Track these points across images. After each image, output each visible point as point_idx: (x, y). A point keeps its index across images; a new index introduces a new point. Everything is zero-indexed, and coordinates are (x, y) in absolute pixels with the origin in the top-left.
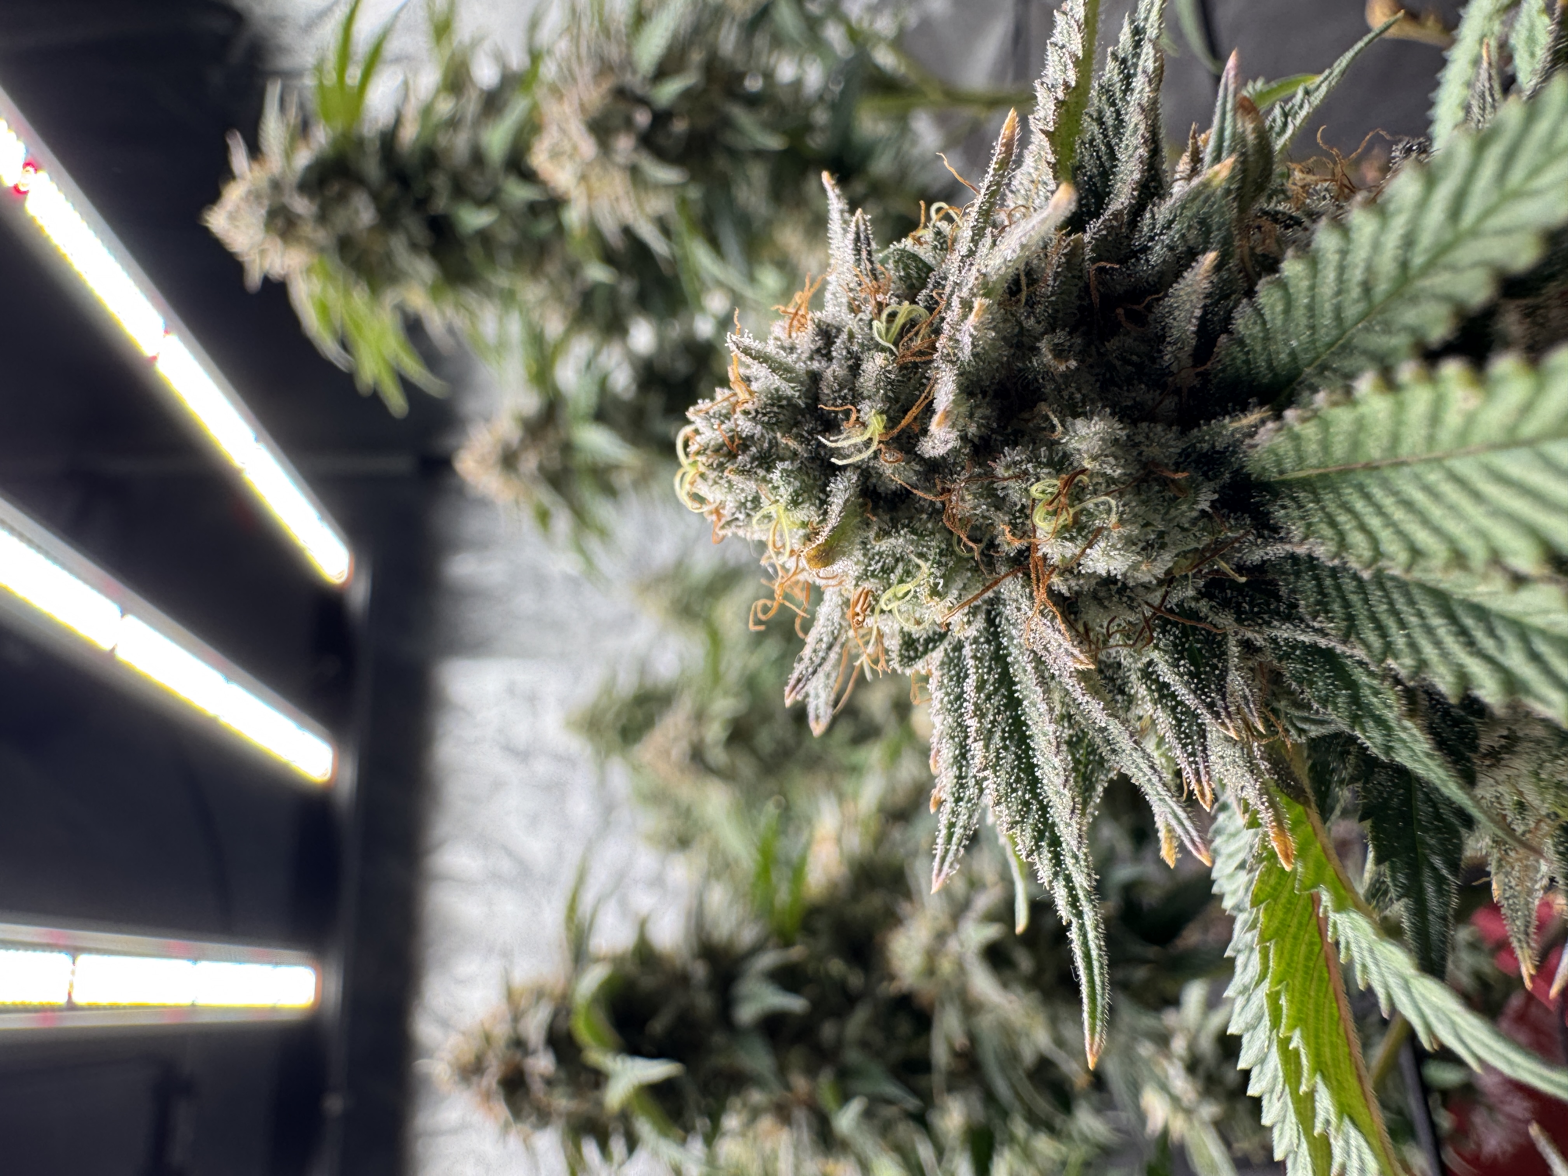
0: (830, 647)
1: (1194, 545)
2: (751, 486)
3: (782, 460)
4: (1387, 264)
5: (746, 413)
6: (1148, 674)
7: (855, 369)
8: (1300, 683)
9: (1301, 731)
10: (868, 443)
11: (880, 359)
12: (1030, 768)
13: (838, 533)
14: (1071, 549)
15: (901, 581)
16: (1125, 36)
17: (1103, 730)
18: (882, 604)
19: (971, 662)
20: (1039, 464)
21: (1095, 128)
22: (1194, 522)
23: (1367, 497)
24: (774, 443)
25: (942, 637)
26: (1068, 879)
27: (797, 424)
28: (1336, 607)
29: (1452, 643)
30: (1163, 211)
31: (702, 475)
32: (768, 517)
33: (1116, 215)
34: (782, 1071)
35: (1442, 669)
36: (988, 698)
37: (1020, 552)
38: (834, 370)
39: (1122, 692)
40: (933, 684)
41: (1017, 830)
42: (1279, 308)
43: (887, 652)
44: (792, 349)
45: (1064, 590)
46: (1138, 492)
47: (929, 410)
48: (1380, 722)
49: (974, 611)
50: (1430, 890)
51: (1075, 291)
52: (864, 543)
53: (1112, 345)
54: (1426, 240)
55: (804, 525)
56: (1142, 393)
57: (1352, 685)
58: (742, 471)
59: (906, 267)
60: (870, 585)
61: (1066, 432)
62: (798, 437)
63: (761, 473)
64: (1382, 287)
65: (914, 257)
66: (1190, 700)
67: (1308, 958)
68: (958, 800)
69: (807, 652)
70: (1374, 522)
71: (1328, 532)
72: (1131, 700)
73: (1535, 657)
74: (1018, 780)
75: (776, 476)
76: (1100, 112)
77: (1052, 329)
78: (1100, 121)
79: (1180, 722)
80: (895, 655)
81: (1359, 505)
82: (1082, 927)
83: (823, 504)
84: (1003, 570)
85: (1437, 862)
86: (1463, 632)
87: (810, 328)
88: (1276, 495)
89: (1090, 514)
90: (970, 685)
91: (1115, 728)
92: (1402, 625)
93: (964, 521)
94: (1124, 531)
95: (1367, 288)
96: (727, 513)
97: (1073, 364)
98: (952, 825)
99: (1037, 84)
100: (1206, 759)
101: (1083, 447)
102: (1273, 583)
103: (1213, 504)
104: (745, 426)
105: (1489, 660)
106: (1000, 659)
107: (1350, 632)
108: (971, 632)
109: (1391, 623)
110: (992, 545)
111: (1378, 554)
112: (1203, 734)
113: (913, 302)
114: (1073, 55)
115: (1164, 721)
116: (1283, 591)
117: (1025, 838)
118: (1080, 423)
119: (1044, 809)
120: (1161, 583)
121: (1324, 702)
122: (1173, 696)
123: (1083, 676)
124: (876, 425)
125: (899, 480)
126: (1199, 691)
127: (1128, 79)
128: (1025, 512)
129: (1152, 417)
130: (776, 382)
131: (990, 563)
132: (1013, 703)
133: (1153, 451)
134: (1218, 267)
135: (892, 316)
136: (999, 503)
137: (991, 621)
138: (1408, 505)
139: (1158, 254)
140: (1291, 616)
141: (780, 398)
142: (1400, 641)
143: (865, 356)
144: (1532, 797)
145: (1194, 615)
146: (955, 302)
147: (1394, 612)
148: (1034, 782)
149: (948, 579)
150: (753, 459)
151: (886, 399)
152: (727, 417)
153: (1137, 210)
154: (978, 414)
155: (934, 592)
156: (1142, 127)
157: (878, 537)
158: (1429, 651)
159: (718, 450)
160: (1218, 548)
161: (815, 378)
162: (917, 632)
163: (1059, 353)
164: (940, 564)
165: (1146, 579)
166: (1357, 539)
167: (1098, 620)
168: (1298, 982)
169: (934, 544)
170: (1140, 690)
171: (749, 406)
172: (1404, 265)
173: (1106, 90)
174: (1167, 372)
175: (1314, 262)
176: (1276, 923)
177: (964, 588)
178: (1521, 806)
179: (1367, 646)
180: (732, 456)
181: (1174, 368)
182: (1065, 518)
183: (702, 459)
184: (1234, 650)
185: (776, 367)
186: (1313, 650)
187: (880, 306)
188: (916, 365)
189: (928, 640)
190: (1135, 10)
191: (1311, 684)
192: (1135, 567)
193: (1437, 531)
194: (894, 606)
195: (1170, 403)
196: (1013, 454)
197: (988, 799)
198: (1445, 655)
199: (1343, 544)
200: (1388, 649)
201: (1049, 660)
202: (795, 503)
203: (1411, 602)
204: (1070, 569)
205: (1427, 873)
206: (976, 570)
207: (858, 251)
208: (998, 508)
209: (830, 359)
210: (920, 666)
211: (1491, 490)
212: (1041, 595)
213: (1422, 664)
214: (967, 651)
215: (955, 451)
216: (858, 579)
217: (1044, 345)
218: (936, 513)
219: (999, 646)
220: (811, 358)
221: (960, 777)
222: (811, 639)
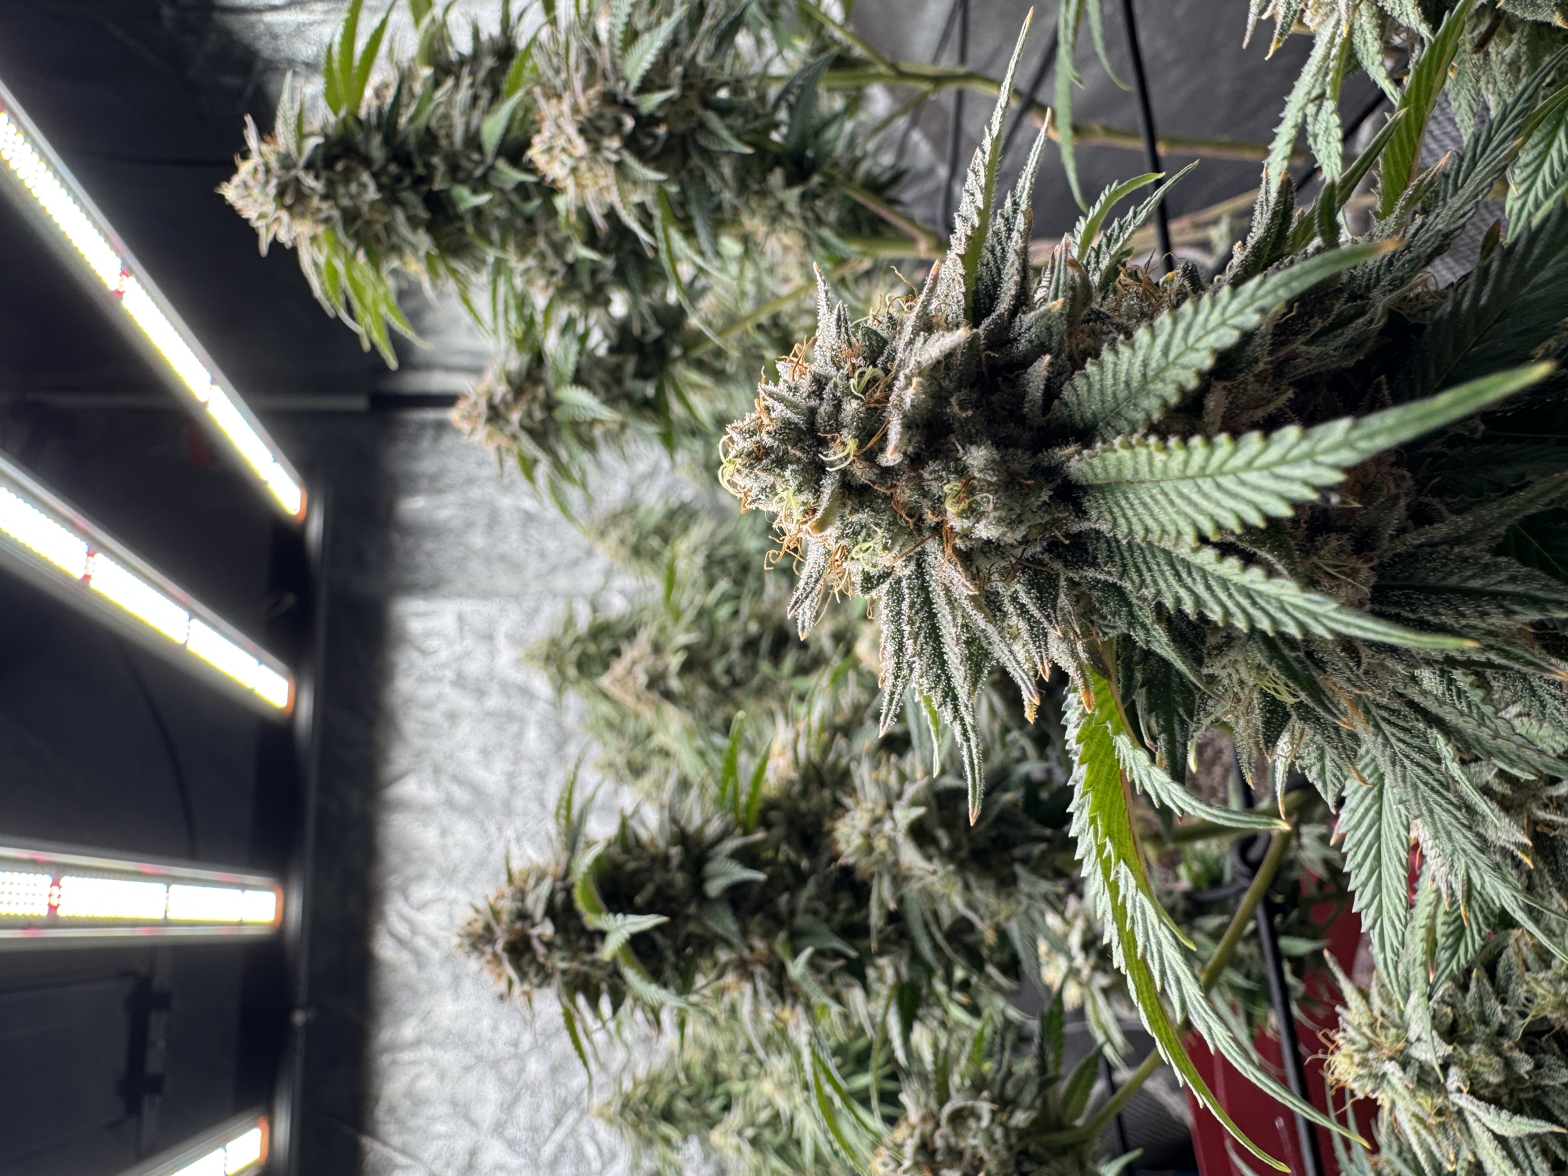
0: (817, 581)
1: (1039, 521)
2: (770, 479)
3: (791, 463)
4: (1136, 375)
5: (769, 433)
6: (1014, 599)
7: (838, 406)
8: (1101, 603)
9: (1105, 634)
10: (846, 457)
11: (855, 404)
12: (941, 655)
13: (828, 512)
14: (967, 524)
15: (865, 541)
16: (1008, 203)
17: (983, 631)
18: (853, 554)
19: (906, 591)
20: (949, 472)
21: (990, 255)
22: (1039, 508)
23: (1127, 498)
24: (786, 452)
25: (888, 575)
26: (962, 719)
27: (800, 440)
28: (1117, 559)
29: (1171, 579)
30: (1028, 318)
31: (738, 471)
32: (781, 499)
33: (1000, 316)
34: (745, 933)
35: (1168, 595)
36: (917, 613)
37: (938, 524)
38: (825, 408)
39: (1000, 610)
40: (882, 604)
41: (932, 693)
42: (1085, 388)
43: (853, 584)
44: (796, 389)
45: (963, 547)
46: (1007, 489)
47: (884, 438)
48: (1143, 626)
49: (909, 559)
50: (1177, 727)
51: (974, 363)
52: (842, 517)
53: (993, 398)
54: (1153, 364)
55: (804, 504)
56: (1012, 429)
57: (1129, 605)
58: (765, 470)
59: (870, 339)
60: (845, 542)
61: (965, 454)
62: (802, 449)
63: (778, 471)
64: (1135, 384)
65: (875, 333)
66: (1037, 614)
67: (1109, 774)
68: (896, 677)
69: (801, 584)
70: (1130, 513)
71: (1108, 516)
72: (1005, 614)
73: (1209, 587)
74: (934, 662)
75: (787, 473)
76: (993, 246)
77: (958, 389)
78: (993, 252)
79: (1032, 628)
80: (858, 586)
81: (1123, 503)
82: (969, 747)
83: (817, 492)
84: (927, 534)
85: (1181, 711)
86: (1177, 574)
87: (809, 377)
88: (1086, 493)
89: (978, 503)
90: (905, 605)
91: (991, 629)
92: (1150, 570)
93: (904, 505)
94: (997, 514)
95: (1127, 384)
96: (753, 494)
97: (970, 413)
98: (893, 693)
99: (955, 215)
100: (1047, 649)
101: (975, 463)
102: (1085, 544)
103: (1050, 497)
104: (768, 441)
105: (1189, 589)
106: (924, 588)
107: (1124, 573)
108: (907, 572)
109: (1143, 568)
110: (921, 519)
111: (1131, 531)
112: (1045, 635)
113: (875, 366)
114: (978, 208)
115: (1023, 625)
116: (1090, 549)
117: (937, 698)
118: (973, 449)
119: (949, 679)
120: (1020, 543)
121: (1114, 615)
122: (1027, 612)
123: (973, 598)
124: (852, 445)
125: (864, 480)
126: (1042, 608)
127: (1010, 230)
128: (941, 500)
129: (1015, 445)
130: (789, 414)
131: (920, 530)
132: (932, 616)
133: (1016, 467)
134: (1051, 364)
135: (862, 374)
136: (925, 494)
137: (919, 565)
138: (1144, 505)
139: (1023, 345)
140: (1094, 564)
141: (790, 423)
142: (1149, 580)
143: (845, 399)
144: (1244, 675)
145: (1041, 563)
146: (901, 377)
147: (1146, 562)
148: (943, 663)
149: (894, 539)
150: (773, 462)
151: (858, 428)
152: (753, 433)
153: (1014, 312)
154: (914, 440)
155: (885, 548)
156: (1017, 264)
157: (851, 513)
158: (1162, 585)
159: (749, 455)
160: (1055, 523)
161: (813, 411)
162: (873, 572)
163: (962, 406)
164: (889, 530)
165: (1011, 541)
166: (1122, 521)
167: (984, 564)
168: (1101, 787)
169: (886, 518)
170: (1010, 608)
171: (770, 428)
172: (1144, 375)
173: (996, 234)
174: (1024, 417)
175: (1101, 366)
176: (1090, 752)
177: (904, 545)
178: (1242, 683)
179: (1133, 582)
180: (759, 459)
181: (1030, 415)
182: (964, 505)
183: (739, 460)
184: (1063, 583)
185: (790, 405)
186: (1106, 583)
187: (854, 367)
188: (876, 409)
189: (880, 577)
190: (1014, 188)
191: (1107, 604)
192: (1004, 534)
193: (1156, 520)
194: (860, 556)
195: (1027, 435)
196: (933, 466)
197: (916, 673)
198: (1169, 586)
199: (1115, 525)
200: (1143, 582)
201: (953, 589)
202: (799, 491)
203: (1154, 557)
204: (966, 535)
205: (1176, 718)
206: (910, 534)
207: (839, 327)
208: (925, 497)
209: (822, 399)
210: (874, 594)
211: (1178, 501)
212: (949, 551)
213: (1159, 593)
214: (904, 584)
215: (900, 464)
216: (838, 538)
217: (953, 400)
218: (888, 499)
219: (924, 581)
220: (809, 397)
221: (898, 663)
222: (804, 574)
